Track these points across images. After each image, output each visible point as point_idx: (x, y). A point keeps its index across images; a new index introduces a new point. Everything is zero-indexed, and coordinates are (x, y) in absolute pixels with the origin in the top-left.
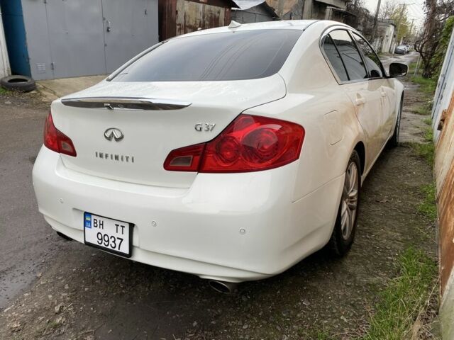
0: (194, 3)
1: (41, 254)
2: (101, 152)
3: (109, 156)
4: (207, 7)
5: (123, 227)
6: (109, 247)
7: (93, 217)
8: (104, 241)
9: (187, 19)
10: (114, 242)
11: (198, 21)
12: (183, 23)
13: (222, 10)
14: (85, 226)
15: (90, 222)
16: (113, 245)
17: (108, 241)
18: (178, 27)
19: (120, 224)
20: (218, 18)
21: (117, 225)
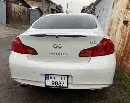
0: (18, 5)
1: (5, 96)
2: (52, 52)
3: (56, 54)
4: (22, 7)
5: (64, 77)
6: (58, 85)
7: (50, 76)
8: (55, 84)
9: (16, 10)
10: (60, 83)
11: (19, 11)
12: (14, 11)
13: (26, 8)
14: (45, 80)
15: (48, 78)
16: (60, 84)
17: (57, 83)
18: (12, 12)
19: (63, 76)
20: (25, 11)
21: (62, 77)
